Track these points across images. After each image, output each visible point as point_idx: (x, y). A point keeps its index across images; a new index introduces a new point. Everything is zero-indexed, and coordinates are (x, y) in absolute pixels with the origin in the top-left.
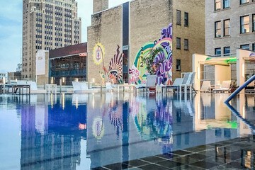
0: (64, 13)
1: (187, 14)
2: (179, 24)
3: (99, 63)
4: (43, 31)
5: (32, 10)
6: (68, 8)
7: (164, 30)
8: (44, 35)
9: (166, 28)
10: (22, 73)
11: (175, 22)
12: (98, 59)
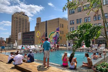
0: (25, 20)
1: (63, 25)
2: (61, 27)
3: (38, 37)
4: (18, 25)
5: (15, 19)
6: (26, 19)
7: (57, 29)
8: (18, 27)
9: (58, 28)
10: (11, 38)
11: (60, 27)
12: (38, 36)
